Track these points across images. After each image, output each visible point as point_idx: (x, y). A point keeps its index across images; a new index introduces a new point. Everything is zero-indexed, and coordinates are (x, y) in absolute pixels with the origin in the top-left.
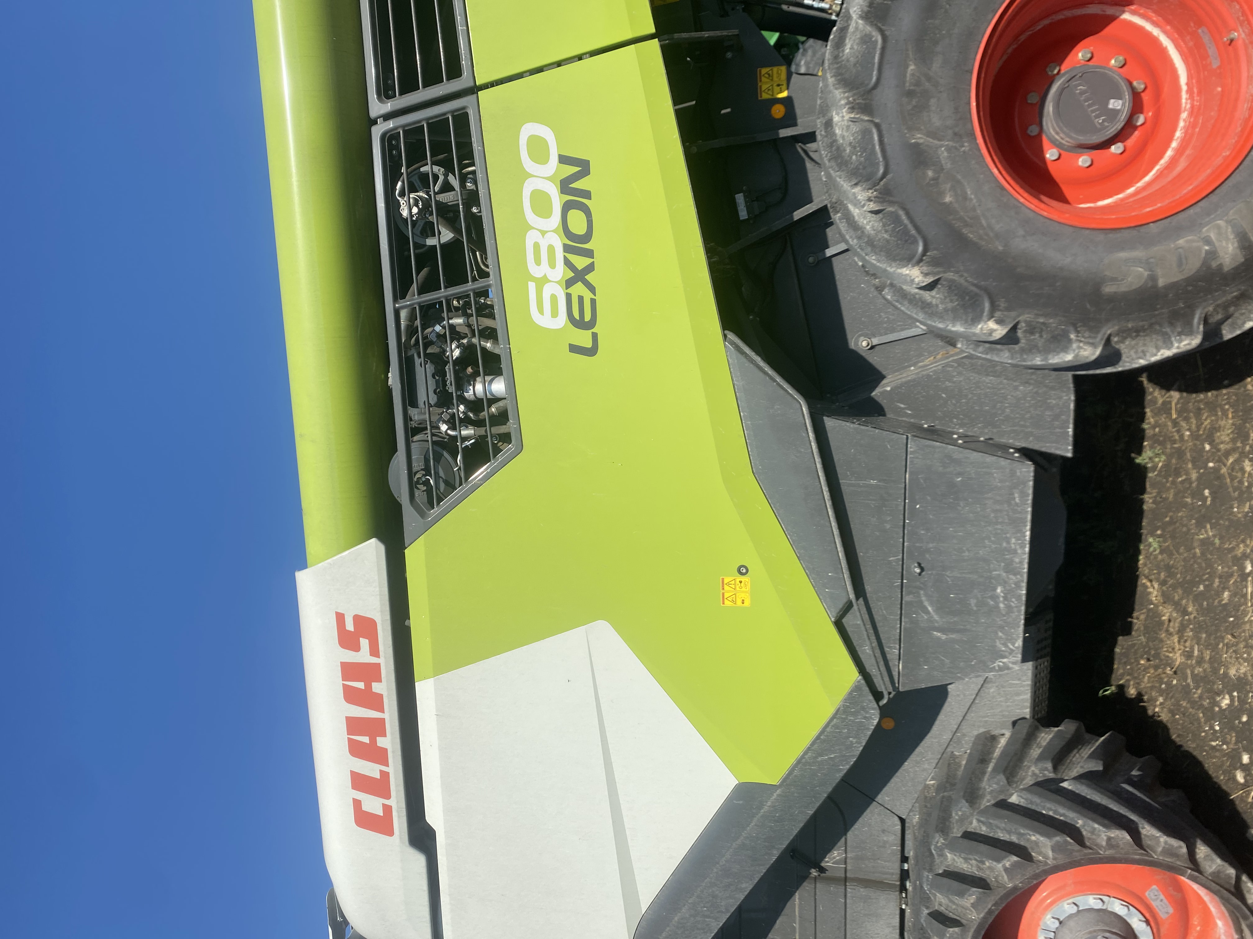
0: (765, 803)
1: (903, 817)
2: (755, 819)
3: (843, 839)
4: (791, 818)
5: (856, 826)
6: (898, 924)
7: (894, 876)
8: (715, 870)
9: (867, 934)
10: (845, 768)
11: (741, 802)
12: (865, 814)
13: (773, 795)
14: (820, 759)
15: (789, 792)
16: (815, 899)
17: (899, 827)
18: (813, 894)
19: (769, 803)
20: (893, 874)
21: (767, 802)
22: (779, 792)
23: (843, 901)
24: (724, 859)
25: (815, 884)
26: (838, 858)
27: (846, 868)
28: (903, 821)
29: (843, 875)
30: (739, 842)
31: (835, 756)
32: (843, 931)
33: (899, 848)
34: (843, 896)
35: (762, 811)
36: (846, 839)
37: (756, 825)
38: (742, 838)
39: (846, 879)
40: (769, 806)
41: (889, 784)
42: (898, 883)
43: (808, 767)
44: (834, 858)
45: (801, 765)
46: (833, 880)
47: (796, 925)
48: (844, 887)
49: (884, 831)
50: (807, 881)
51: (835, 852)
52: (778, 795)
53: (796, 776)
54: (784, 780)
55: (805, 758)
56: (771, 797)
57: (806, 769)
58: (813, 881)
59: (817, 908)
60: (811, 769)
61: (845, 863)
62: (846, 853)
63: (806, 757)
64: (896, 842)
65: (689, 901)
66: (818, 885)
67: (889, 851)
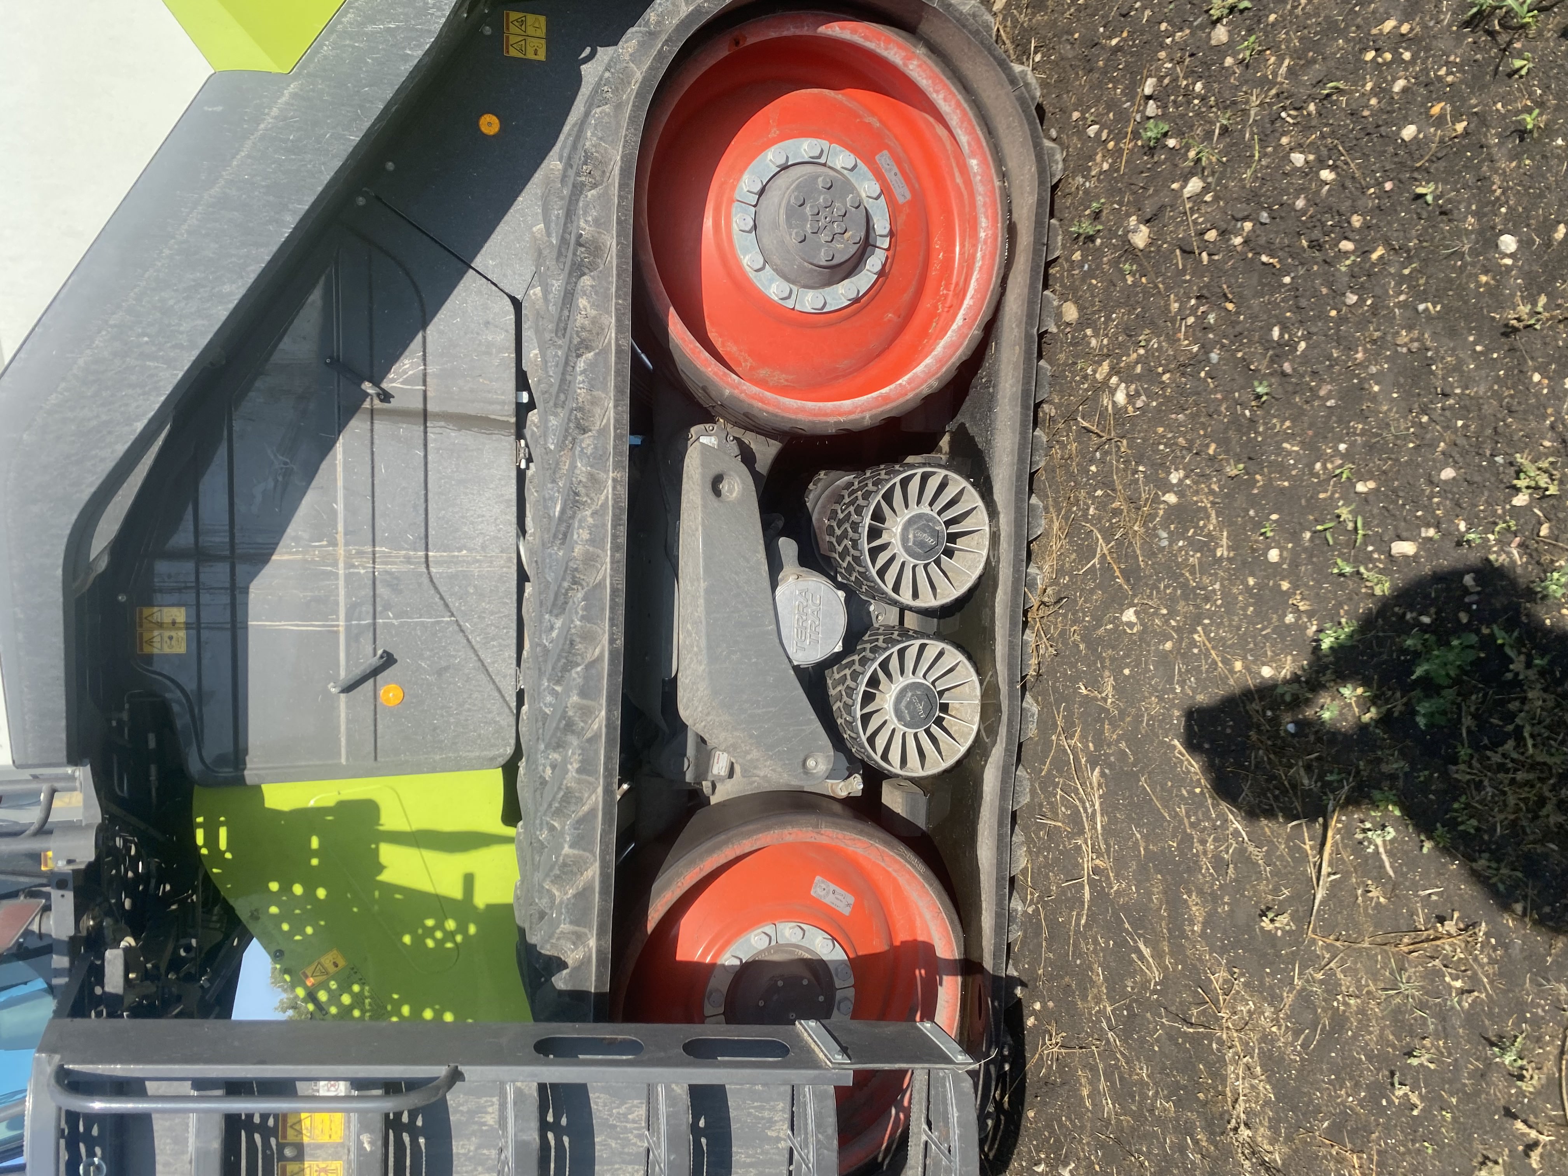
0: (267, 111)
1: (519, 297)
2: (248, 144)
3: (420, 336)
4: (317, 146)
5: (441, 315)
6: (514, 497)
7: (506, 407)
8: (167, 252)
9: (463, 517)
10: (416, 52)
11: (219, 109)
12: (455, 292)
13: (283, 94)
14: (369, 28)
15: (313, 90)
16: (372, 453)
17: (510, 317)
18: (368, 442)
19: (275, 111)
20: (503, 403)
21: (271, 108)
22: (293, 87)
23: (422, 454)
24: (185, 227)
25: (372, 423)
26: (410, 373)
27: (425, 392)
28: (517, 304)
29: (420, 406)
30: (216, 190)
31: (398, 27)
32: (422, 511)
33: (514, 355)
34: (422, 446)
35: (262, 126)
36: (424, 338)
37: (248, 156)
38: (222, 182)
39: (425, 415)
40: (275, 118)
41: (493, 236)
42: (513, 420)
43: (348, 42)
44: (405, 372)
45: (334, 36)
46: (404, 415)
47: (340, 507)
48: (422, 428)
49: (487, 323)
50: (357, 416)
51: (406, 362)
52: (294, 96)
53: (325, 58)
54: (302, 64)
55: (341, 23)
56: (279, 98)
57: (345, 46)
58: (369, 417)
59: (376, 470)
60: (354, 47)
61: (425, 383)
62: (425, 365)
63: (344, 20)
64: (507, 344)
65: (111, 322)
66: (378, 425)
67: (496, 362)
